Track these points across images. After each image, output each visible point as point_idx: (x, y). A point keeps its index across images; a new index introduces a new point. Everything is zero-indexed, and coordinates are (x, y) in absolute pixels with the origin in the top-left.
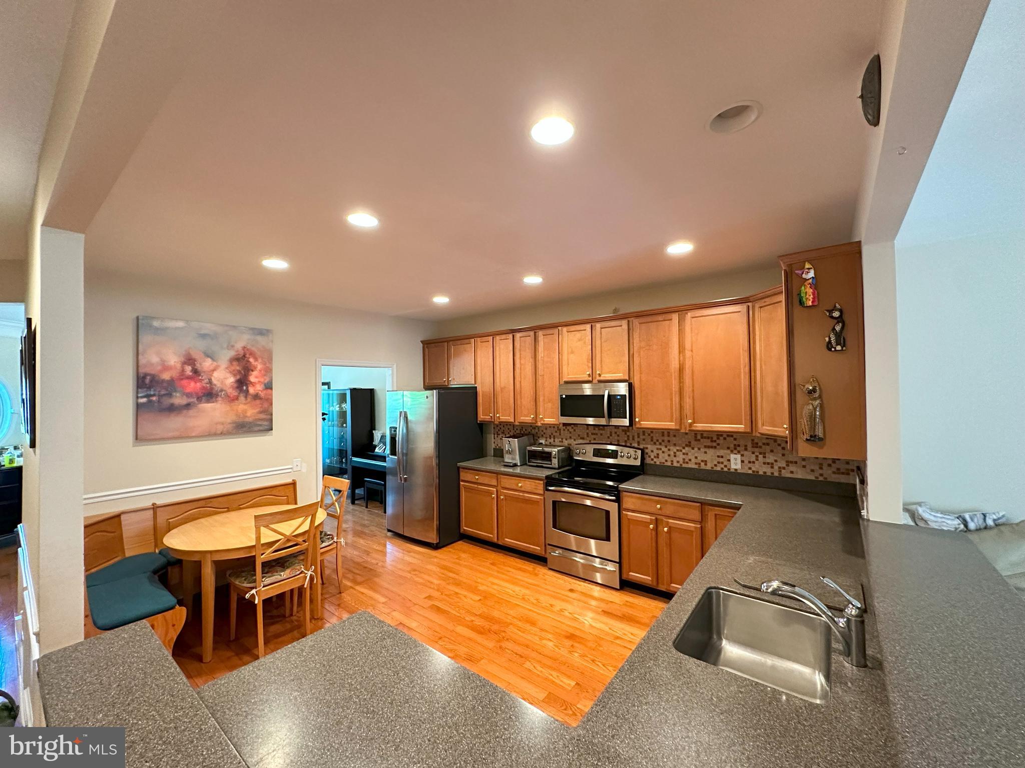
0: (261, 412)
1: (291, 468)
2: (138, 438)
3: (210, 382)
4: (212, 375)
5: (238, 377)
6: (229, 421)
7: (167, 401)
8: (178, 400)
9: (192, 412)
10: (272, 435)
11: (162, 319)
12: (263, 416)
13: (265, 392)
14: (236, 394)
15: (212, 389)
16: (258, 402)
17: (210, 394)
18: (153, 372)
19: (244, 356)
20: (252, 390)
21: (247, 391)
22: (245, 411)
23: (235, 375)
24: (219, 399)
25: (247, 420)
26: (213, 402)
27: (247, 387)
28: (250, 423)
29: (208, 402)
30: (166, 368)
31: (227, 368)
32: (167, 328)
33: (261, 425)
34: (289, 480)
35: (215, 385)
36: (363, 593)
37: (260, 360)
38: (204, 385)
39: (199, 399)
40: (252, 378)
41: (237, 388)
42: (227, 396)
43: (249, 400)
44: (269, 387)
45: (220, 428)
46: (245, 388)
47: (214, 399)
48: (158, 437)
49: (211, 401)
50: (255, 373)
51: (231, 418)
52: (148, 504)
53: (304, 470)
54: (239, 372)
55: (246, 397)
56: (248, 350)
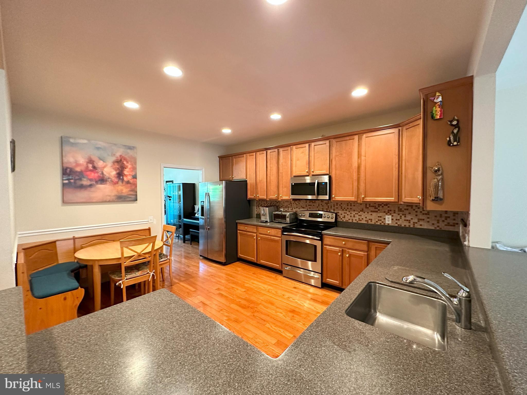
0: (131, 191)
1: (148, 221)
2: (64, 202)
3: (103, 173)
4: (103, 170)
5: (118, 171)
6: (113, 194)
7: (79, 183)
8: (85, 182)
9: (93, 189)
10: (137, 203)
11: (75, 138)
12: (132, 193)
13: (133, 180)
14: (117, 180)
15: (103, 177)
16: (129, 185)
17: (102, 180)
18: (70, 167)
19: (121, 160)
20: (125, 179)
21: (123, 179)
22: (122, 190)
23: (116, 170)
24: (108, 183)
25: (123, 194)
26: (104, 184)
27: (123, 177)
28: (125, 196)
29: (101, 184)
30: (78, 165)
31: (112, 166)
32: (78, 143)
33: (130, 198)
34: (147, 228)
35: (105, 175)
36: (183, 286)
37: (130, 163)
38: (99, 175)
39: (97, 182)
40: (126, 172)
41: (117, 177)
42: (112, 181)
43: (124, 183)
44: (135, 177)
45: (108, 199)
46: (121, 177)
47: (105, 183)
48: (75, 201)
49: (103, 183)
50: (127, 170)
51: (114, 193)
52: (71, 237)
53: (155, 223)
54: (118, 168)
55: (122, 182)
56: (123, 157)
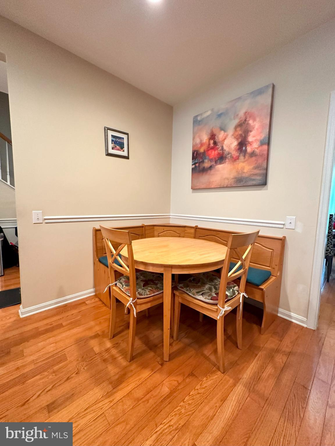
0: (255, 168)
1: (284, 224)
3: (222, 149)
4: (223, 143)
5: (240, 140)
6: (232, 177)
7: (202, 166)
8: (207, 164)
9: (212, 172)
10: (267, 189)
11: (201, 114)
12: (257, 171)
13: (260, 148)
14: (238, 154)
15: (223, 153)
16: (254, 158)
17: (221, 158)
18: (197, 149)
19: (245, 120)
20: (249, 149)
21: (246, 150)
22: (243, 168)
23: (237, 139)
24: (227, 160)
25: (244, 175)
26: (223, 163)
27: (246, 148)
28: (247, 178)
29: (220, 163)
30: (202, 145)
31: (233, 135)
32: (203, 119)
33: (254, 180)
34: (280, 236)
35: (225, 150)
37: (258, 119)
38: (219, 152)
39: (216, 162)
40: (250, 139)
41: (239, 149)
42: (232, 157)
43: (247, 157)
44: (267, 142)
45: (226, 183)
46: (244, 148)
47: (224, 161)
49: (222, 163)
50: (252, 134)
51: (233, 174)
53: (299, 230)
54: (241, 135)
55: (244, 156)
56: (248, 114)
